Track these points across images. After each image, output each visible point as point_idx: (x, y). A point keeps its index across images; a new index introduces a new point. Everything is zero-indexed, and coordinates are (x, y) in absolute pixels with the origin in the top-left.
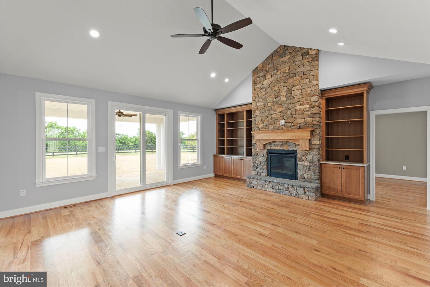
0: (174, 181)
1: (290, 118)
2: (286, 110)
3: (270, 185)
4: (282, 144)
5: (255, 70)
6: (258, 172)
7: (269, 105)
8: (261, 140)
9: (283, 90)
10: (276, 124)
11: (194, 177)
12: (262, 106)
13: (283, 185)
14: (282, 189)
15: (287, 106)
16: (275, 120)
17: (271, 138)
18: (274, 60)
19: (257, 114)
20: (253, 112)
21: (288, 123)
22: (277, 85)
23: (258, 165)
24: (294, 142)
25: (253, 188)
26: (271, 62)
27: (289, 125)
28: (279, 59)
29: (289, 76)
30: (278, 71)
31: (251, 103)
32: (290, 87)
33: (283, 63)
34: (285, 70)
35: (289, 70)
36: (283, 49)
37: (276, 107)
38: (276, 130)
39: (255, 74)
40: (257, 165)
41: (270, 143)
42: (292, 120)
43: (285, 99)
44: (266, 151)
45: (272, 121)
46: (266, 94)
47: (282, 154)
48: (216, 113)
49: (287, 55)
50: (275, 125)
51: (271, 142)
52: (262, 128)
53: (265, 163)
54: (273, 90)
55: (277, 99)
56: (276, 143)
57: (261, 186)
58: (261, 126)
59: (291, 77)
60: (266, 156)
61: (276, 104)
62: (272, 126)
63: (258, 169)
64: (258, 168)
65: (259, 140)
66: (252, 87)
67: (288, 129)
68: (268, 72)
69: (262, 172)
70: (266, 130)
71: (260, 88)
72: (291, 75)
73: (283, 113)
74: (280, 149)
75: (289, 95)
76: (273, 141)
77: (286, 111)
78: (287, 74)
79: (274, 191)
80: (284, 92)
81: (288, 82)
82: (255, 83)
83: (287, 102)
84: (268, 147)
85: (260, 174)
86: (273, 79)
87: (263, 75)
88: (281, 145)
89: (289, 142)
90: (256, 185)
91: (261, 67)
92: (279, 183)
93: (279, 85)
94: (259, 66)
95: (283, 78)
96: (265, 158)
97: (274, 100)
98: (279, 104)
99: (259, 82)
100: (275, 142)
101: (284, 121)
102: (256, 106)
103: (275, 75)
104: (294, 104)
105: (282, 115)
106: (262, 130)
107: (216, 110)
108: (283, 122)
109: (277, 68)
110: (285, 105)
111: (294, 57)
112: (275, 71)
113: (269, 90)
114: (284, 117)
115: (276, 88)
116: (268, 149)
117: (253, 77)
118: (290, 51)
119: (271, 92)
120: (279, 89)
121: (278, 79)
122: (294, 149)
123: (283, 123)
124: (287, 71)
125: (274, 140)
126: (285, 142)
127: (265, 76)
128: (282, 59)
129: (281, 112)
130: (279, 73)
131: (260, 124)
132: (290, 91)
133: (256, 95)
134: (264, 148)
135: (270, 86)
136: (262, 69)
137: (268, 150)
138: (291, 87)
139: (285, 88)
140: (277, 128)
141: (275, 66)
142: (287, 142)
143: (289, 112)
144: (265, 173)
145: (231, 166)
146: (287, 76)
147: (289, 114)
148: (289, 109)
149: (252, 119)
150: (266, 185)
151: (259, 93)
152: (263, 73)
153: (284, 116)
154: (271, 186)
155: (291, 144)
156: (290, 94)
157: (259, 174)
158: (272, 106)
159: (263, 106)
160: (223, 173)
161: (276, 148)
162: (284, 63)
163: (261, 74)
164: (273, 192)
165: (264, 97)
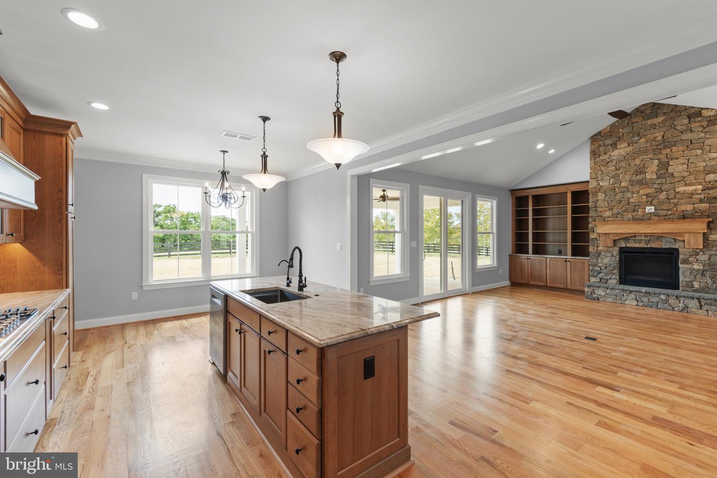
0: (473, 288)
1: (665, 203)
2: (656, 192)
3: (633, 296)
4: (648, 240)
5: (595, 135)
6: (601, 279)
7: (623, 184)
8: (609, 234)
9: (652, 164)
10: (638, 211)
11: (489, 285)
12: (610, 186)
13: (657, 296)
14: (655, 301)
15: (658, 187)
16: (635, 206)
17: (631, 231)
18: (633, 123)
19: (600, 198)
20: (591, 195)
21: (662, 210)
22: (640, 157)
23: (601, 269)
24: (672, 237)
25: (599, 300)
26: (628, 125)
27: (662, 213)
28: (644, 121)
29: (664, 146)
30: (641, 138)
31: (588, 182)
32: (665, 160)
33: (651, 127)
34: (656, 137)
35: (663, 137)
36: (651, 107)
37: (636, 188)
38: (636, 220)
39: (595, 142)
40: (599, 269)
41: (626, 239)
42: (671, 206)
43: (656, 177)
44: (617, 249)
45: (630, 208)
46: (617, 169)
47: (645, 253)
48: (512, 195)
49: (660, 117)
50: (635, 213)
51: (627, 237)
52: (609, 217)
53: (615, 266)
54: (631, 164)
55: (639, 177)
56: (637, 238)
57: (615, 297)
58: (608, 213)
59: (666, 147)
60: (618, 256)
61: (636, 183)
62: (630, 215)
63: (602, 274)
64: (600, 273)
65: (606, 234)
66: (591, 160)
67: (661, 218)
68: (621, 139)
69: (610, 279)
70: (618, 220)
71: (605, 162)
72: (666, 144)
73: (651, 196)
74: (646, 246)
75: (662, 172)
76: (633, 235)
77: (658, 194)
78: (658, 143)
79: (641, 304)
80: (654, 166)
81: (661, 153)
82: (594, 154)
83: (659, 181)
84: (623, 244)
85: (605, 281)
86: (630, 148)
87: (612, 142)
88: (648, 242)
89: (662, 237)
90: (604, 296)
91: (608, 132)
92: (649, 293)
93: (643, 157)
94: (604, 129)
95: (651, 148)
96: (615, 258)
97: (634, 178)
98: (643, 183)
99: (603, 152)
100: (635, 236)
101: (653, 208)
102: (598, 187)
103: (636, 143)
104: (673, 185)
105: (650, 199)
106: (609, 219)
107: (513, 191)
108: (650, 209)
109: (639, 134)
110: (656, 186)
111: (673, 119)
112: (636, 138)
113: (622, 164)
114: (654, 202)
115: (637, 162)
116: (621, 246)
117: (591, 145)
118: (665, 111)
119: (628, 166)
120: (643, 163)
121: (641, 150)
122: (673, 247)
123: (653, 211)
124: (660, 138)
125: (635, 234)
126: (656, 237)
127: (615, 144)
128: (649, 122)
129: (647, 195)
130: (643, 140)
131: (605, 211)
132: (664, 166)
133: (597, 171)
134: (615, 245)
135: (626, 158)
136: (609, 134)
137: (621, 248)
138: (668, 160)
139: (656, 162)
140: (640, 217)
141: (635, 130)
142: (659, 237)
143: (663, 196)
144: (615, 280)
145: (545, 271)
146: (659, 145)
147: (663, 198)
148: (662, 191)
149: (588, 203)
150: (623, 295)
151: (603, 168)
152: (611, 140)
153: (653, 200)
154: (635, 297)
155: (666, 239)
156: (665, 171)
157: (602, 281)
158: (630, 187)
159: (612, 186)
160: (529, 280)
161: (637, 245)
162: (654, 126)
163: (608, 142)
164: (637, 305)
165: (613, 174)
